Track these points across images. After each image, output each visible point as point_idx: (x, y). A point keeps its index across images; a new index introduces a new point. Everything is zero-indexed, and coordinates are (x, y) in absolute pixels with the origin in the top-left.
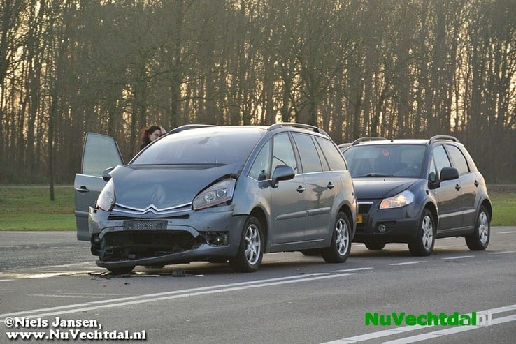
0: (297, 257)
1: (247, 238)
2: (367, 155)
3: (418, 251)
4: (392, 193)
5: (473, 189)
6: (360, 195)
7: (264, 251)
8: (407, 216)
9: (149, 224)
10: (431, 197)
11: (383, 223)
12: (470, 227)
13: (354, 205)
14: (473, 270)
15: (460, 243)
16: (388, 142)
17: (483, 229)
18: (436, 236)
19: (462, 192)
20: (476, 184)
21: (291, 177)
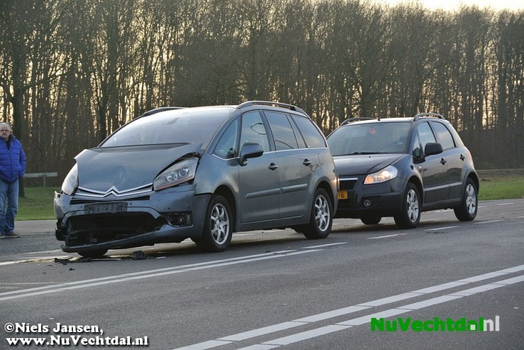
1: (212, 218)
2: (355, 134)
3: (404, 224)
4: (374, 169)
5: (459, 165)
6: (340, 172)
7: (233, 229)
8: (392, 191)
9: (110, 206)
10: (416, 171)
11: (366, 198)
12: (458, 199)
13: (335, 181)
14: (463, 239)
15: (449, 214)
16: (376, 121)
17: (470, 200)
18: (422, 209)
19: (448, 166)
20: (462, 158)
21: (260, 154)
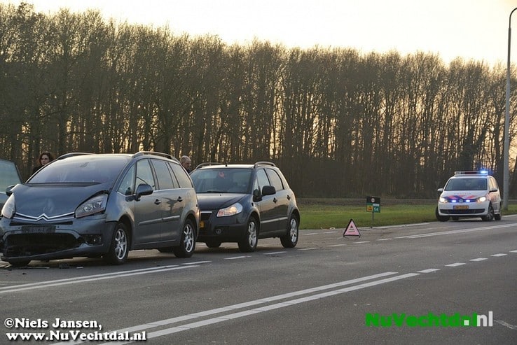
0: (154, 253)
1: (116, 239)
2: (207, 176)
3: (245, 248)
4: (227, 204)
5: (286, 202)
6: (202, 206)
7: (129, 249)
8: (238, 222)
9: (42, 228)
10: (255, 208)
11: (219, 228)
12: (284, 230)
13: (198, 213)
14: (286, 263)
15: (276, 242)
16: (224, 166)
17: (293, 232)
18: (258, 237)
19: (278, 204)
20: (289, 198)
21: (151, 192)
